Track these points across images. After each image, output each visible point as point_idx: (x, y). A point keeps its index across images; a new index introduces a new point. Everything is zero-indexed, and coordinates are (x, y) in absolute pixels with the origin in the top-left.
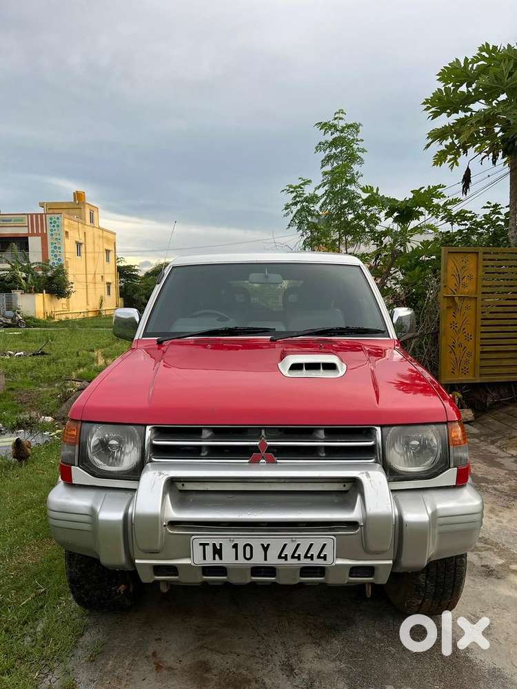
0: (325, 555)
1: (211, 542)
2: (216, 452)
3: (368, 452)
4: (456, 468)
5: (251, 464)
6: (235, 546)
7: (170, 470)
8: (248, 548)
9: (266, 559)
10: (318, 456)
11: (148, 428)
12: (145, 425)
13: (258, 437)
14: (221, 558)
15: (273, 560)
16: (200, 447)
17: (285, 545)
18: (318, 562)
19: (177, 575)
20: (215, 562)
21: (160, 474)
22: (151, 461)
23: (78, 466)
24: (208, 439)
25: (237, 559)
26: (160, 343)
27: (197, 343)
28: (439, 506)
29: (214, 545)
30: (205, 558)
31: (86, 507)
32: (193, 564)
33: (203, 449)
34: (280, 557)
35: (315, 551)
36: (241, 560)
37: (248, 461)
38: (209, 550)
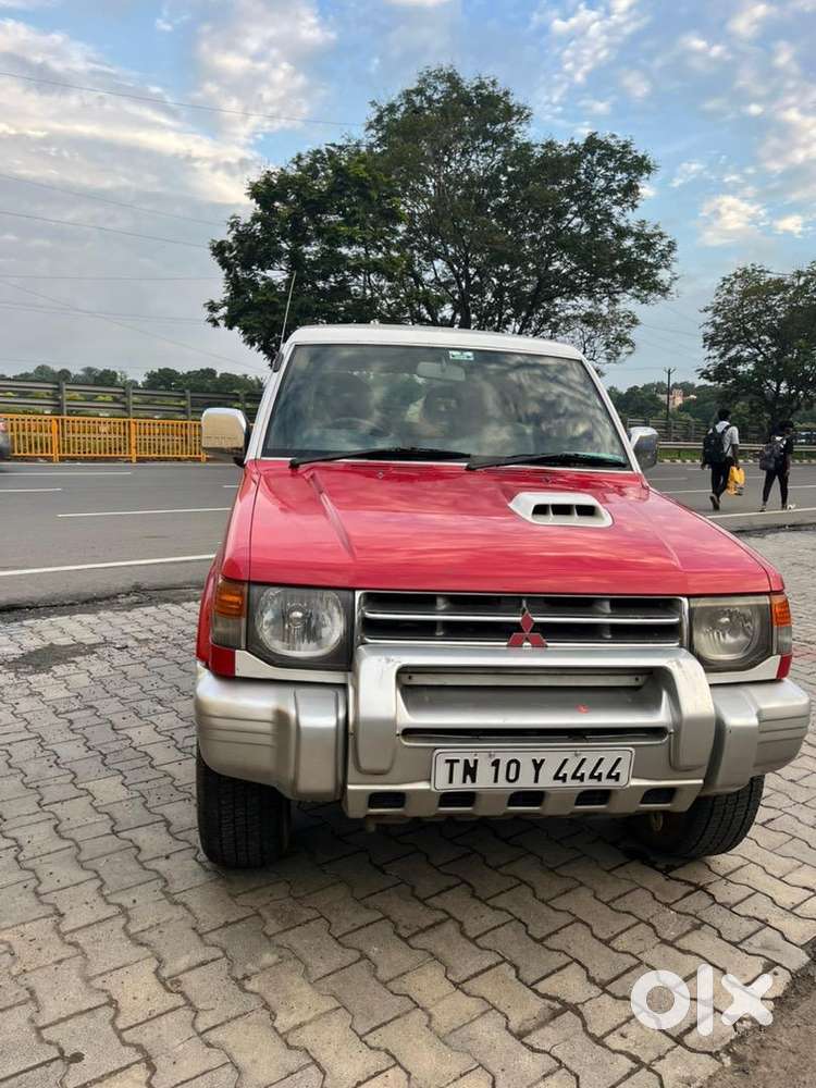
0: (618, 774)
1: (462, 757)
2: (455, 631)
3: (669, 632)
4: (779, 657)
5: (510, 648)
6: (496, 763)
7: (401, 654)
8: (513, 766)
9: (536, 781)
10: (601, 637)
11: (358, 594)
12: (353, 590)
13: (517, 609)
14: (473, 780)
15: (546, 781)
16: (434, 623)
17: (566, 761)
18: (606, 783)
19: (401, 806)
20: (464, 786)
21: (388, 661)
22: (364, 643)
23: (247, 650)
24: (444, 612)
25: (496, 781)
26: (294, 466)
27: (353, 469)
28: (764, 706)
29: (467, 762)
30: (451, 781)
31: (267, 710)
32: (433, 789)
33: (439, 627)
34: (556, 777)
35: (604, 769)
36: (502, 782)
37: (505, 644)
38: (459, 769)
